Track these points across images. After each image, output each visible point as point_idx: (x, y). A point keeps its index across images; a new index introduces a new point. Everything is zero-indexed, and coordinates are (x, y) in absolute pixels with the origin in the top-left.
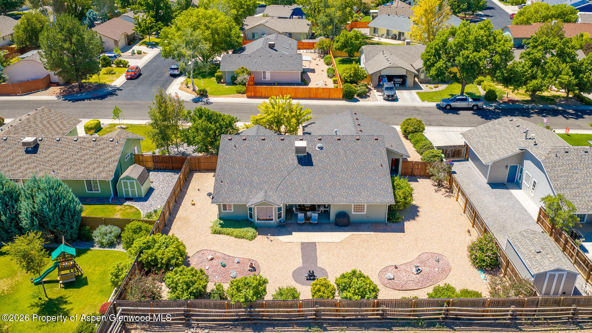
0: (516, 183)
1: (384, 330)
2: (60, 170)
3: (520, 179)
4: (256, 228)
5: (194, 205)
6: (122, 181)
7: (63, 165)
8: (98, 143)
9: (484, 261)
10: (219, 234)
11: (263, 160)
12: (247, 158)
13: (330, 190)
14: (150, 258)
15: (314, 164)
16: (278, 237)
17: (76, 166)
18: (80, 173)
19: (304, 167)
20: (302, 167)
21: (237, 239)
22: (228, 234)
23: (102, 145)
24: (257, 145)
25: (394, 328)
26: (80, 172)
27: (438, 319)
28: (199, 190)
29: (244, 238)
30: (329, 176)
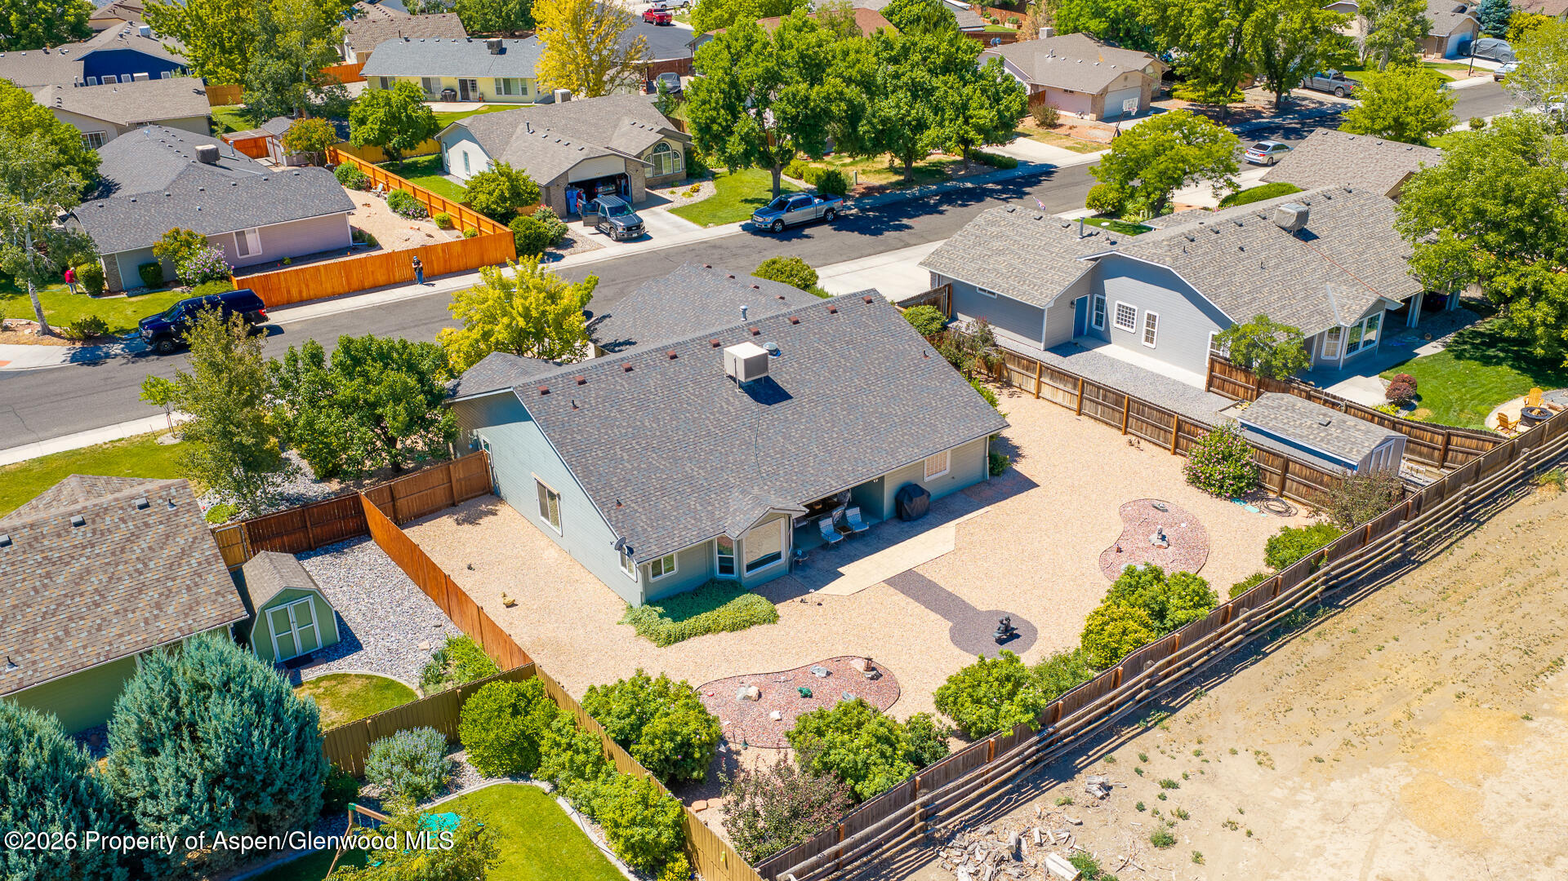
0: (1088, 334)
1: (1257, 661)
2: (31, 651)
3: (1099, 322)
4: (755, 588)
5: (511, 605)
6: (268, 612)
7: (26, 632)
8: (100, 526)
9: (1242, 477)
10: (683, 639)
11: (671, 420)
12: (629, 426)
13: (871, 439)
14: (669, 745)
15: (791, 393)
16: (823, 591)
17: (82, 618)
18: (121, 636)
19: (776, 406)
20: (771, 407)
21: (738, 634)
22: (708, 631)
23: (118, 527)
24: (622, 385)
25: (1267, 649)
26: (115, 631)
27: (1315, 597)
28: (470, 568)
29: (753, 624)
30: (843, 410)
